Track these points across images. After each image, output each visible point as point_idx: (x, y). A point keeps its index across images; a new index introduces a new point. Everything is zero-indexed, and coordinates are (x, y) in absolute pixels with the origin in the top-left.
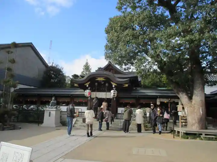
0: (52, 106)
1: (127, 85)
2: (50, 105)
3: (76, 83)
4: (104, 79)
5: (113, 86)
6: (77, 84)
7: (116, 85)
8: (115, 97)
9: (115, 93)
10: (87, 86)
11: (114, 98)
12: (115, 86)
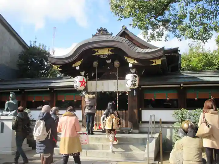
0: (7, 110)
1: (159, 62)
2: (5, 109)
3: (55, 64)
4: (111, 51)
5: (130, 65)
6: (59, 66)
7: (136, 62)
8: (136, 87)
9: (135, 81)
10: (78, 68)
11: (132, 90)
12: (133, 64)
